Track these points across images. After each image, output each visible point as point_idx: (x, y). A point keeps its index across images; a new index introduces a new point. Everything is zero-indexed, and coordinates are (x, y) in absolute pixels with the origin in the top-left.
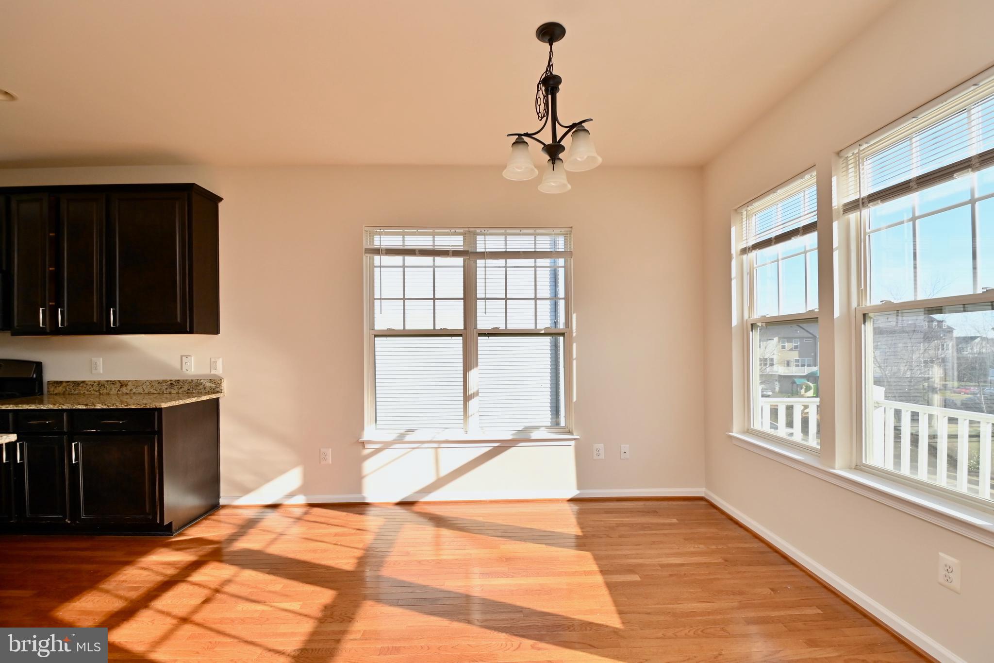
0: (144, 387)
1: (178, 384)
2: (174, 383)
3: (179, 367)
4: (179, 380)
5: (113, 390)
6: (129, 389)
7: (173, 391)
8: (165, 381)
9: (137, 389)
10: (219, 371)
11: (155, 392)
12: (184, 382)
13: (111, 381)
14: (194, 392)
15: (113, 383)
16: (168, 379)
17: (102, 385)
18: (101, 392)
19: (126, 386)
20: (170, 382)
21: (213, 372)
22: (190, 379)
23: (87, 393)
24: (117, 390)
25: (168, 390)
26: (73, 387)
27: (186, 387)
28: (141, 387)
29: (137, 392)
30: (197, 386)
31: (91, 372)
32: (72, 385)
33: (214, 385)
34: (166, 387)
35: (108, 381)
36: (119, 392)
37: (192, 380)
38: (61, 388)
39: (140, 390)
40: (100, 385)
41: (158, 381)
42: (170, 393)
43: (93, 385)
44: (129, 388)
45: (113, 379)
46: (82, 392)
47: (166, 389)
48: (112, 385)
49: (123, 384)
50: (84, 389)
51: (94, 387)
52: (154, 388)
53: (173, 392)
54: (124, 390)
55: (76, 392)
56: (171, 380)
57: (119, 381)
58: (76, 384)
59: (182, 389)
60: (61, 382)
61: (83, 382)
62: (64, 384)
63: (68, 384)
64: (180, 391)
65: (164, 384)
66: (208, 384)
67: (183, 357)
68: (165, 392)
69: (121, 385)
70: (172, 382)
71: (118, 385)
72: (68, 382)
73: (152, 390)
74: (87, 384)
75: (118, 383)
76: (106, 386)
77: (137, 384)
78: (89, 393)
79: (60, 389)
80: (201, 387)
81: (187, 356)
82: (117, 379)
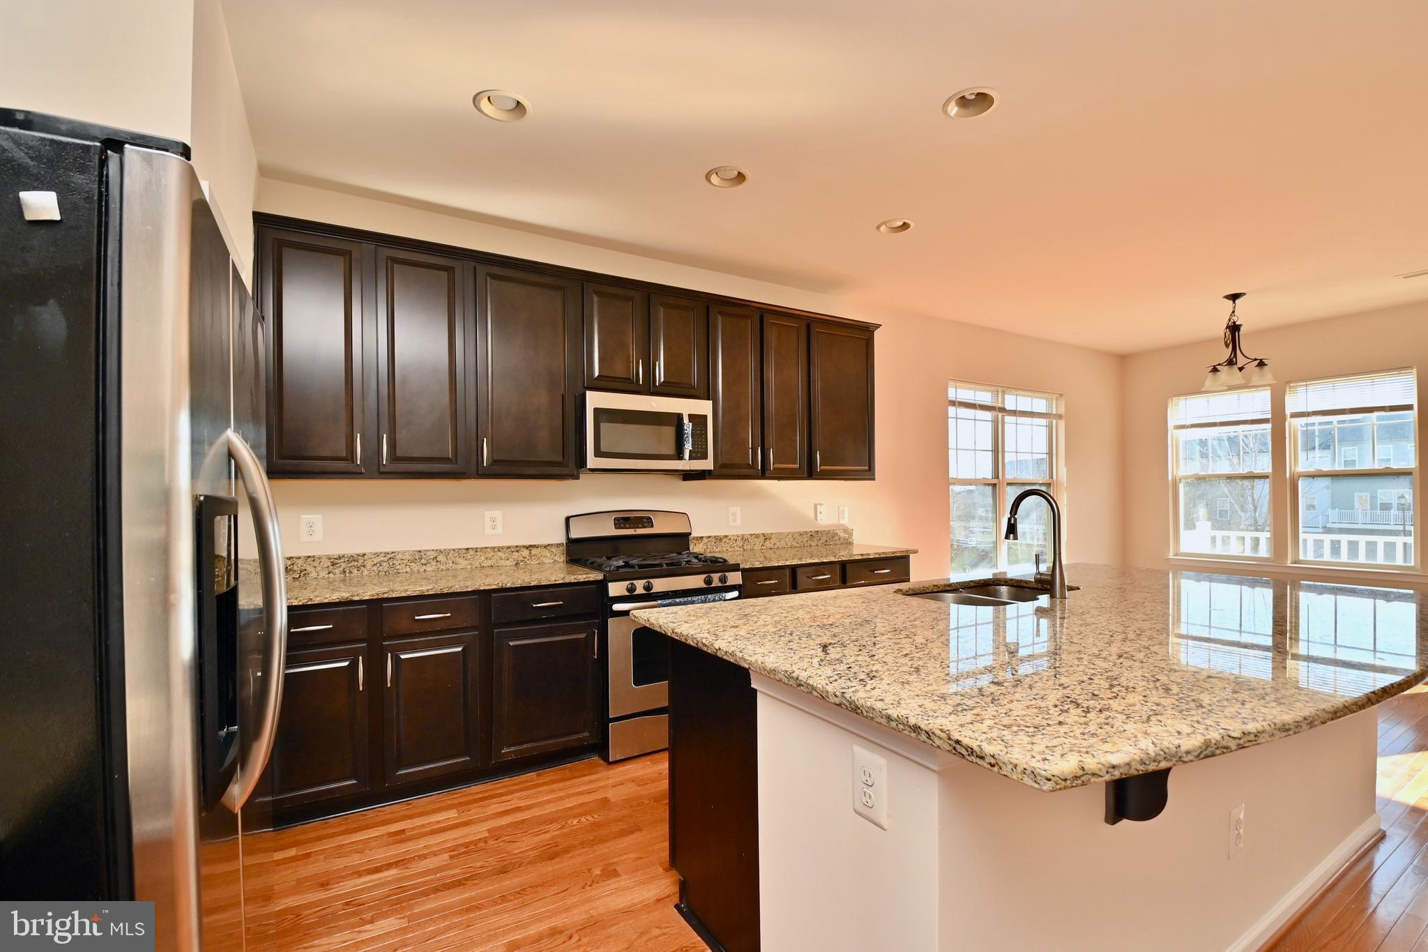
1: (817, 536)
2: (814, 535)
3: (813, 516)
4: (818, 531)
5: (757, 545)
6: (773, 543)
7: (814, 544)
8: (806, 533)
9: (780, 543)
10: (845, 521)
11: (797, 545)
12: (823, 533)
14: (831, 543)
15: (757, 536)
16: (809, 530)
20: (809, 534)
21: (841, 522)
22: (827, 529)
23: (730, 550)
24: (761, 544)
27: (824, 539)
29: (780, 546)
30: (833, 537)
31: (729, 526)
32: (714, 540)
33: (847, 536)
34: (806, 539)
35: (751, 535)
36: (762, 547)
37: (829, 531)
38: (701, 544)
39: (783, 544)
41: (799, 533)
42: (809, 546)
44: (772, 541)
45: (756, 532)
46: (725, 549)
48: (755, 539)
49: (767, 538)
53: (812, 545)
54: (768, 544)
55: (719, 549)
56: (811, 532)
57: (763, 534)
60: (702, 538)
61: (726, 536)
62: (705, 540)
63: (710, 539)
64: (819, 543)
66: (842, 535)
67: (818, 506)
69: (765, 539)
71: (762, 539)
72: (710, 537)
74: (730, 539)
75: (762, 536)
77: (780, 536)
78: (733, 550)
80: (837, 538)
81: (821, 505)
82: (760, 532)
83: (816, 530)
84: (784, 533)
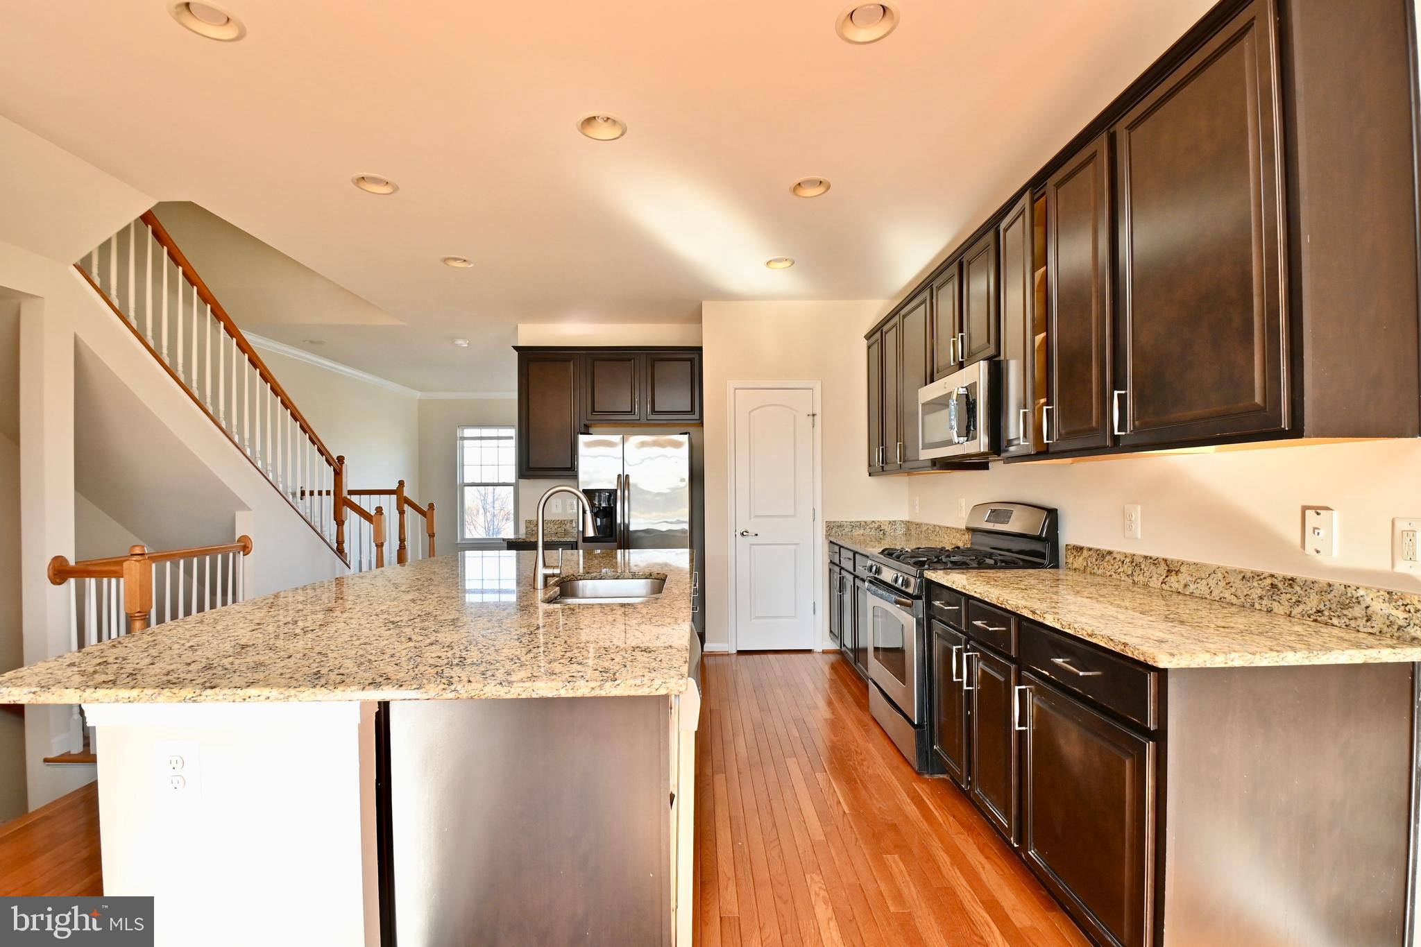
0: (1212, 583)
1: (1290, 590)
2: (1280, 585)
3: (1296, 537)
4: (1292, 579)
5: (1154, 578)
6: (1183, 582)
7: (1277, 608)
8: (1259, 576)
9: (1196, 585)
11: (1234, 600)
12: (1308, 585)
13: (1151, 558)
14: (1335, 621)
15: (1155, 562)
16: (1268, 570)
17: (1136, 565)
18: (1136, 580)
19: (1177, 572)
20: (1269, 581)
21: (1401, 567)
22: (1323, 579)
23: (1115, 576)
24: (1161, 579)
25: (1264, 602)
26: (1097, 560)
27: (1312, 603)
28: (1204, 582)
29: (1197, 593)
30: (1345, 606)
31: (1124, 536)
32: (1095, 556)
33: (1401, 615)
34: (1259, 592)
35: (1146, 557)
36: (1163, 585)
37: (1330, 585)
38: (1081, 558)
39: (1202, 588)
40: (1134, 564)
41: (1242, 572)
42: (1269, 611)
43: (1123, 562)
44: (1184, 577)
45: (1154, 554)
46: (1108, 574)
47: (1261, 598)
48: (1152, 567)
49: (1172, 569)
50: (1110, 567)
51: (1126, 567)
52: (1233, 590)
53: (1275, 610)
54: (1172, 580)
55: (1100, 572)
56: (1272, 576)
57: (1165, 560)
58: (1102, 555)
59: (1301, 607)
60: (1082, 548)
61: (1110, 553)
62: (1085, 553)
63: (1091, 553)
64: (1297, 611)
65: (1255, 584)
66: (1380, 608)
67: (1308, 512)
68: (1257, 606)
69: (1168, 571)
70: (1276, 582)
71: (1163, 569)
72: (1090, 549)
73: (1227, 594)
74: (1115, 558)
75: (1163, 563)
76: (1143, 567)
77: (1199, 573)
78: (1118, 577)
79: (1079, 562)
80: (1359, 612)
81: (1318, 510)
82: (1162, 555)
83: (1289, 575)
84: (1206, 566)
